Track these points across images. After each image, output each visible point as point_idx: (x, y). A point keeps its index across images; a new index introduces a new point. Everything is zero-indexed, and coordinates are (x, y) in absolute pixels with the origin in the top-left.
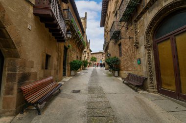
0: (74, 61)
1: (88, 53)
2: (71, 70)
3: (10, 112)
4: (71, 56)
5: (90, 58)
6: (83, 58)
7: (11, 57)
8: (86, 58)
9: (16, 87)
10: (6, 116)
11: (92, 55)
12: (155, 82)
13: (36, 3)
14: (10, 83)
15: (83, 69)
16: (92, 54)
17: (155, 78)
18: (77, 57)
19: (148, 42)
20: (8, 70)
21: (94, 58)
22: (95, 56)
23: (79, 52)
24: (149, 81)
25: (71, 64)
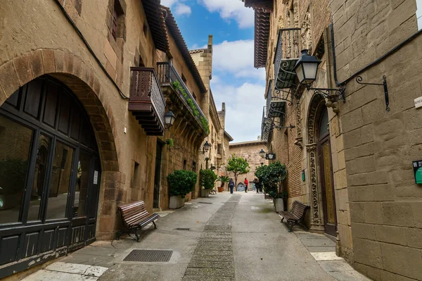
0: (177, 173)
1: (219, 146)
2: (171, 194)
3: (107, 235)
4: (170, 161)
5: (226, 162)
6: (201, 162)
7: (110, 170)
8: (212, 162)
9: (114, 206)
10: (103, 240)
11: (233, 152)
12: (321, 213)
13: (131, 95)
14: (108, 201)
15: (200, 196)
16: (231, 147)
17: (320, 206)
18: (185, 162)
19: (311, 141)
20: (106, 186)
21: (240, 161)
22: (243, 154)
23: (190, 149)
24: (312, 213)
25: (171, 179)
